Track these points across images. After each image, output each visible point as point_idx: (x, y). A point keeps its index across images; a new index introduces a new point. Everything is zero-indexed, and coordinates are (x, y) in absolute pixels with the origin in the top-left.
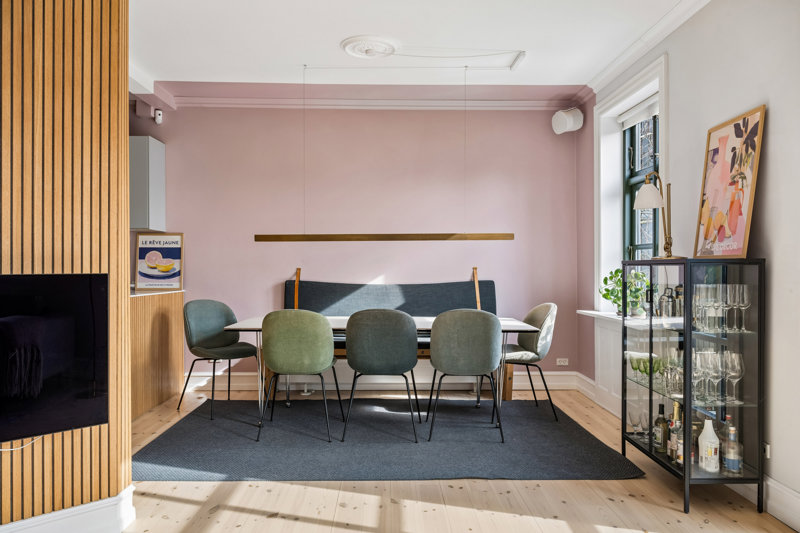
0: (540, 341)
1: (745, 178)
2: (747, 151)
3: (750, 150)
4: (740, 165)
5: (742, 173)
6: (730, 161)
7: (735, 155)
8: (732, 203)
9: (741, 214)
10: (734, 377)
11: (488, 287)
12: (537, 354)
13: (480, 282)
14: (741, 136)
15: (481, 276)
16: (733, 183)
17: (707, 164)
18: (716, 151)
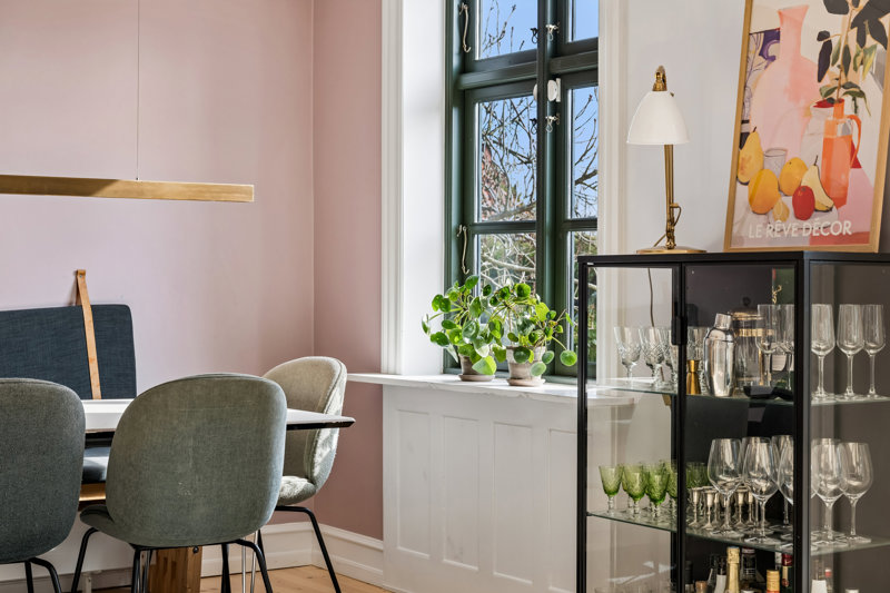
0: (319, 451)
1: (862, 94)
2: (861, 41)
3: (870, 41)
4: (845, 67)
5: (852, 85)
6: (815, 59)
7: (827, 49)
8: (828, 143)
9: (856, 165)
10: (856, 490)
11: (115, 321)
12: (312, 481)
13: (95, 309)
14: (844, 11)
15: (95, 295)
16: (827, 102)
17: (746, 60)
18: (772, 36)
